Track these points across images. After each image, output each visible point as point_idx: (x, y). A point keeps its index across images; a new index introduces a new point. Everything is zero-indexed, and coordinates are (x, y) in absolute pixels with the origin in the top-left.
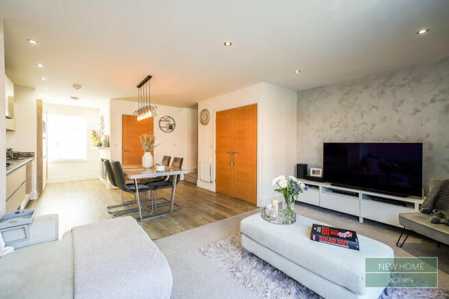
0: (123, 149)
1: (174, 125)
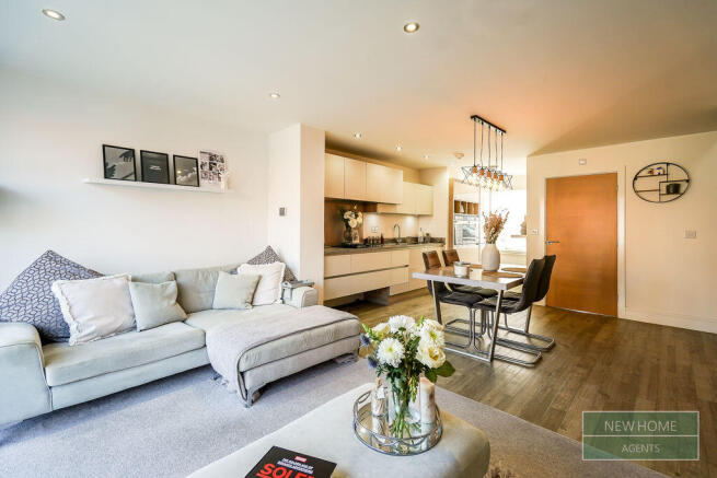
0: (547, 239)
1: (688, 181)
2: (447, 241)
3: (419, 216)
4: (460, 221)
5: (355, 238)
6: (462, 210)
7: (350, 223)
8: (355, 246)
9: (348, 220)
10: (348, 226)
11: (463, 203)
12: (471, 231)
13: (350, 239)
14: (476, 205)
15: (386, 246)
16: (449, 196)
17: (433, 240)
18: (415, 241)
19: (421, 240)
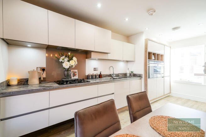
2: (143, 76)
3: (127, 61)
4: (152, 64)
5: (74, 75)
6: (153, 58)
8: (74, 81)
9: (62, 62)
11: (154, 54)
12: (158, 70)
13: (68, 76)
14: (162, 56)
15: (103, 79)
16: (145, 50)
17: (135, 75)
18: (125, 76)
19: (128, 75)
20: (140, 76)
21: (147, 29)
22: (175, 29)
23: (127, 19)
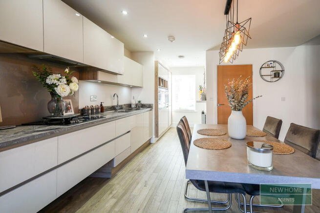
0: (218, 103)
1: (282, 71)
3: (134, 87)
6: (162, 85)
7: (58, 90)
8: (67, 121)
9: (54, 85)
10: (54, 94)
11: (162, 80)
14: (167, 82)
16: (155, 74)
17: (143, 106)
18: (129, 107)
19: (133, 106)
20: (150, 106)
21: (159, 50)
22: (180, 57)
23: (145, 36)
